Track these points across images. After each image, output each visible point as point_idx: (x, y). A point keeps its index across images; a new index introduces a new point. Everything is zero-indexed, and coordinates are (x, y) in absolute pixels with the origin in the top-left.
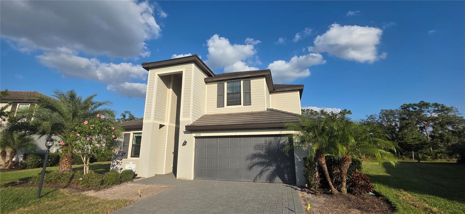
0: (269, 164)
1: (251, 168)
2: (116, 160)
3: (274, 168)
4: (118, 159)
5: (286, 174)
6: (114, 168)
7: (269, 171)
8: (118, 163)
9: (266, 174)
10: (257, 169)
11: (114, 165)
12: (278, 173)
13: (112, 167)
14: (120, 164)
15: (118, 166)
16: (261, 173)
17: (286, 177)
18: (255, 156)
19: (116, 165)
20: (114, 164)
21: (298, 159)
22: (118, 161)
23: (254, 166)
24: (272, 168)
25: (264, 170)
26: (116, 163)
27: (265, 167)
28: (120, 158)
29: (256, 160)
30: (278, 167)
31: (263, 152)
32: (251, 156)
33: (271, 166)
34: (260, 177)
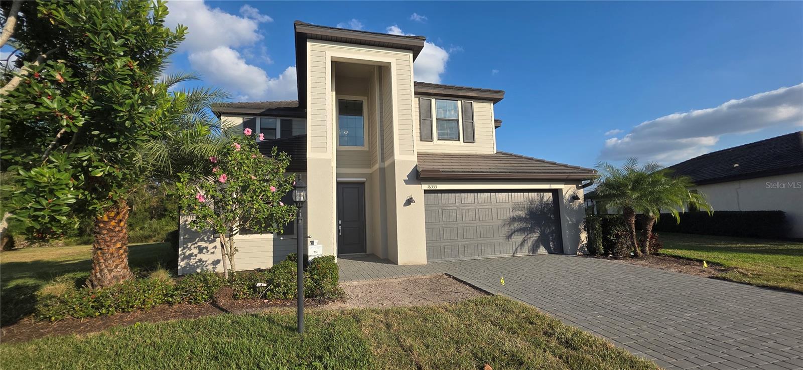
0: (531, 230)
1: (509, 237)
2: (196, 243)
3: (538, 235)
4: (202, 240)
5: (551, 241)
6: (192, 262)
7: (532, 239)
8: (201, 250)
9: (530, 243)
10: (518, 238)
11: (191, 255)
12: (543, 240)
13: (182, 260)
14: (210, 251)
15: (203, 257)
16: (522, 244)
17: (551, 246)
18: (514, 219)
19: (196, 255)
20: (188, 253)
21: (568, 222)
22: (203, 244)
23: (514, 235)
24: (535, 236)
25: (526, 239)
26: (196, 251)
27: (527, 235)
28: (208, 238)
29: (516, 225)
30: (542, 234)
31: (522, 214)
32: (509, 220)
33: (535, 232)
34: (521, 249)
